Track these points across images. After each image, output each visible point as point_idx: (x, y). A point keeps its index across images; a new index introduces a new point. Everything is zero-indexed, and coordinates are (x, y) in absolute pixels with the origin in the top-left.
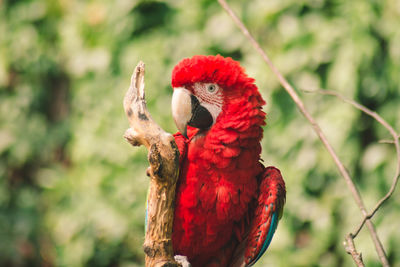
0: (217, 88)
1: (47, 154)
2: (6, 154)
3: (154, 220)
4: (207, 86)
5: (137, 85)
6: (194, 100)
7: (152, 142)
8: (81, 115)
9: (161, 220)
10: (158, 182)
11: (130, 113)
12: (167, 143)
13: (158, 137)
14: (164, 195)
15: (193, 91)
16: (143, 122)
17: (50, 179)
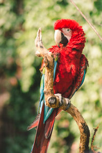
0: (70, 30)
1: (17, 27)
2: (2, 27)
3: (47, 82)
4: (67, 29)
5: (39, 36)
6: (62, 34)
7: (45, 56)
8: (28, 13)
9: (49, 82)
10: (48, 69)
11: (37, 46)
12: (50, 56)
13: (47, 54)
14: (50, 74)
15: (62, 31)
16: (42, 49)
17: (18, 36)
